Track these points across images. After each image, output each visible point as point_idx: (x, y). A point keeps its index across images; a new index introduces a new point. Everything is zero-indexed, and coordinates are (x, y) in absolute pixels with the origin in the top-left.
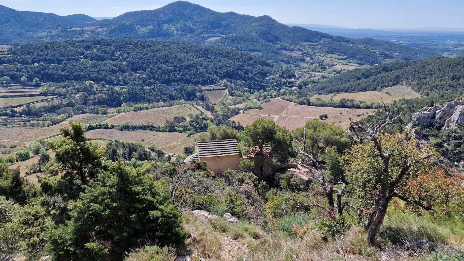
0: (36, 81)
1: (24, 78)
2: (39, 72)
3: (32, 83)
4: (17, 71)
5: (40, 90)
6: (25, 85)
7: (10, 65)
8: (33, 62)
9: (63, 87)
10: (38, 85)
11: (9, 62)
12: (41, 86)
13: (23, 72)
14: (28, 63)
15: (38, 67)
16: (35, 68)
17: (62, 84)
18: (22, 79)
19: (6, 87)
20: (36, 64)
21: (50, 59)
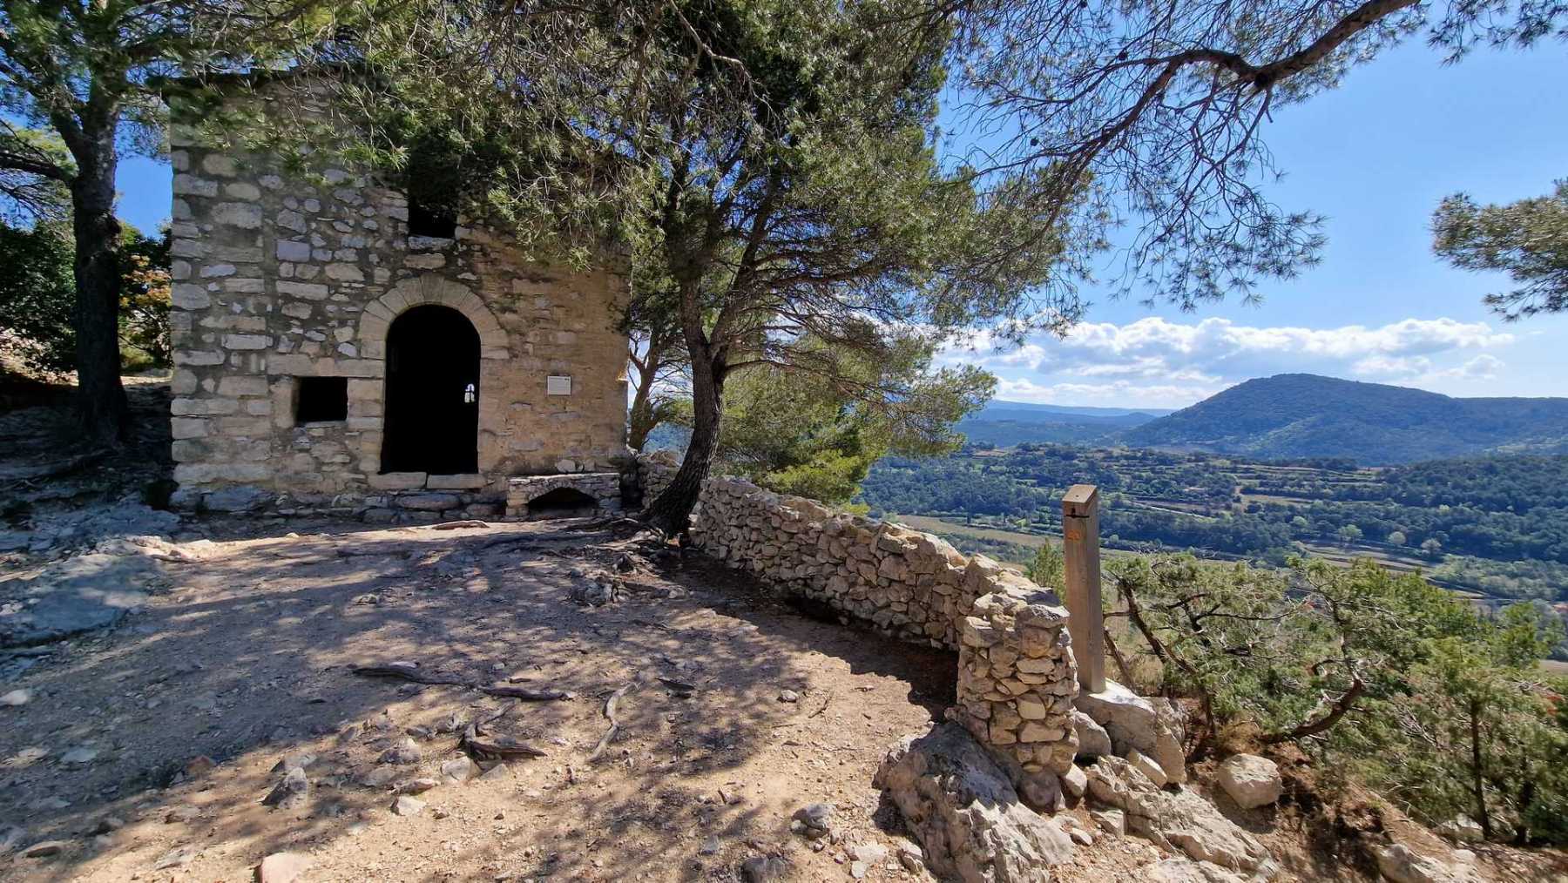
0: (1431, 548)
1: (1397, 537)
2: (1446, 527)
3: (1416, 551)
4: (1385, 518)
5: (1438, 570)
6: (1395, 552)
7: (1372, 504)
8: (1436, 502)
9: (1513, 576)
10: (1433, 559)
11: (1373, 497)
12: (1441, 561)
13: (1401, 523)
14: (1421, 504)
15: (1446, 515)
16: (1436, 515)
17: (1511, 567)
18: (1392, 537)
19: (1349, 549)
20: (1444, 508)
21: (1490, 500)
